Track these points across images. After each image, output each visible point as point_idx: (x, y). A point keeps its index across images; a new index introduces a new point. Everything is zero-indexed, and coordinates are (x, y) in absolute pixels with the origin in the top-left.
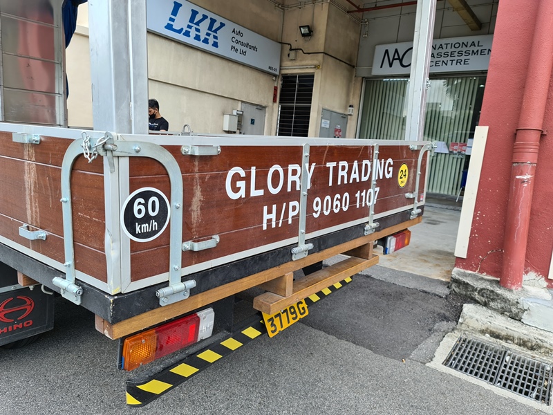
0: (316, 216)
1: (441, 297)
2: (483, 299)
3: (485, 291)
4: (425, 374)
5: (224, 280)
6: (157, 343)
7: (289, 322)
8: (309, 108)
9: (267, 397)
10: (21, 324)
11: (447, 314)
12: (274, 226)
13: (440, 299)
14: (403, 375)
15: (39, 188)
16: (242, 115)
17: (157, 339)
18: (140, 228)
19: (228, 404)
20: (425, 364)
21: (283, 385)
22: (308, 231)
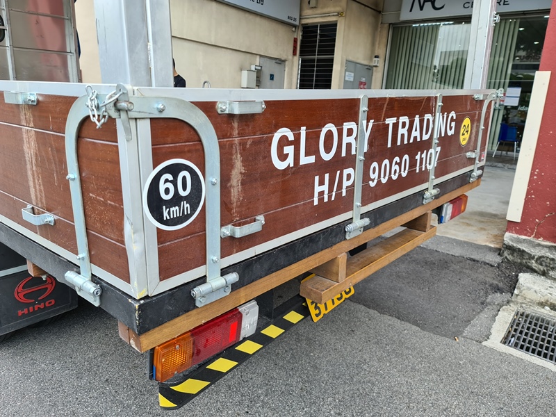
0: (372, 184)
1: (492, 266)
2: (542, 268)
3: (545, 259)
4: (482, 354)
5: (270, 269)
6: (193, 348)
7: (333, 304)
8: (332, 60)
9: (309, 382)
10: (42, 304)
11: (501, 285)
12: (326, 200)
13: (491, 268)
14: (458, 355)
15: (41, 161)
16: (261, 70)
17: (194, 343)
18: (169, 213)
19: (267, 390)
20: (481, 342)
21: (325, 368)
22: (364, 203)
